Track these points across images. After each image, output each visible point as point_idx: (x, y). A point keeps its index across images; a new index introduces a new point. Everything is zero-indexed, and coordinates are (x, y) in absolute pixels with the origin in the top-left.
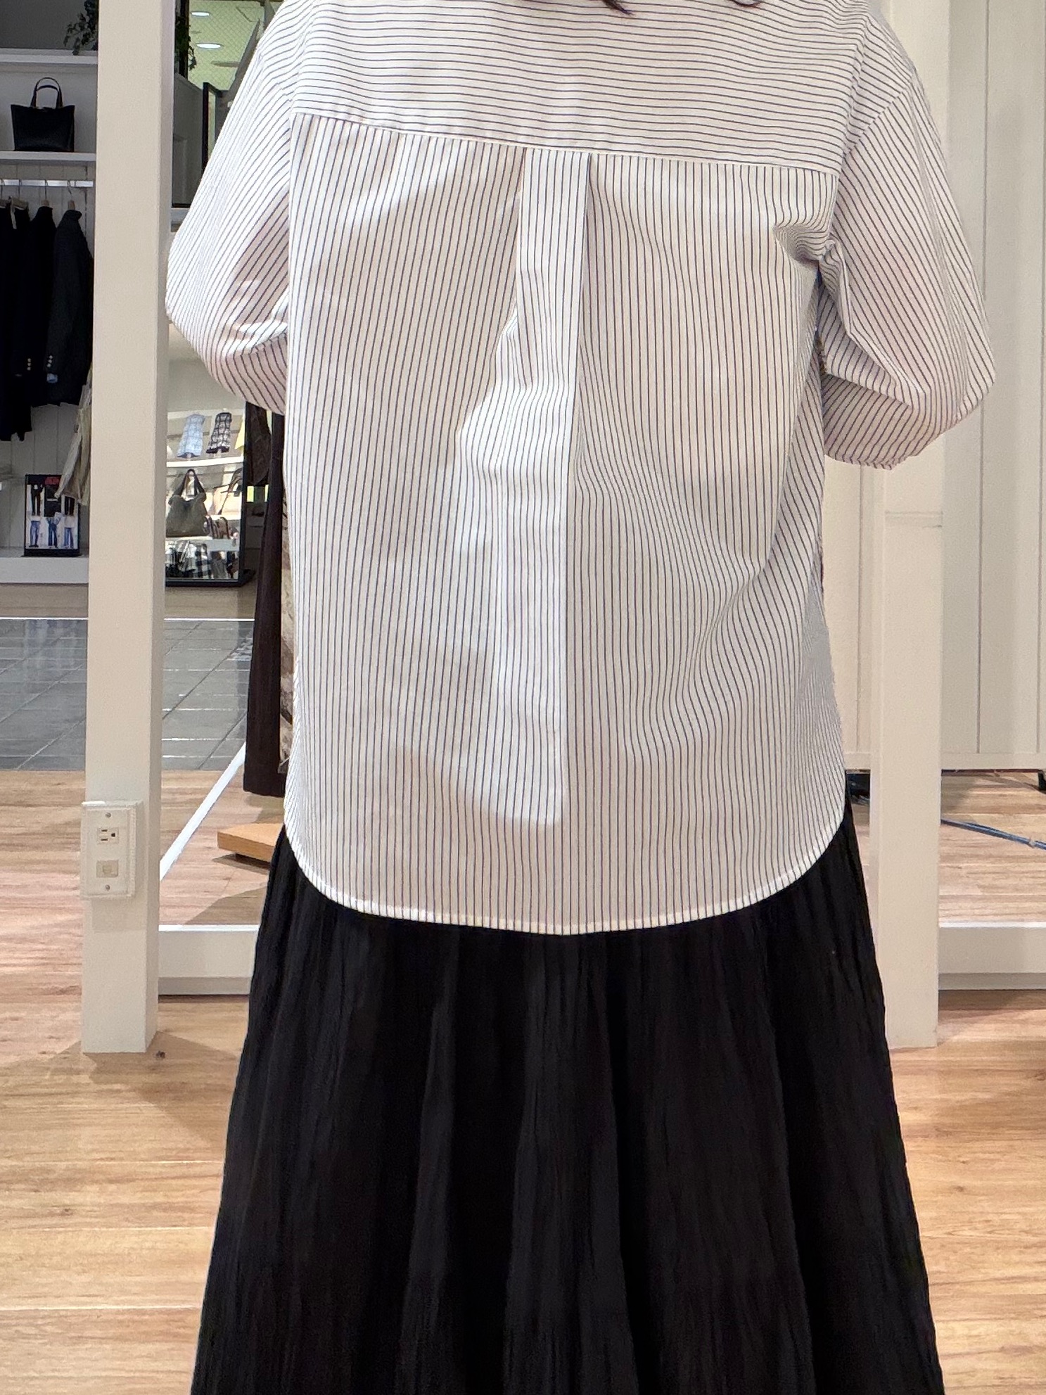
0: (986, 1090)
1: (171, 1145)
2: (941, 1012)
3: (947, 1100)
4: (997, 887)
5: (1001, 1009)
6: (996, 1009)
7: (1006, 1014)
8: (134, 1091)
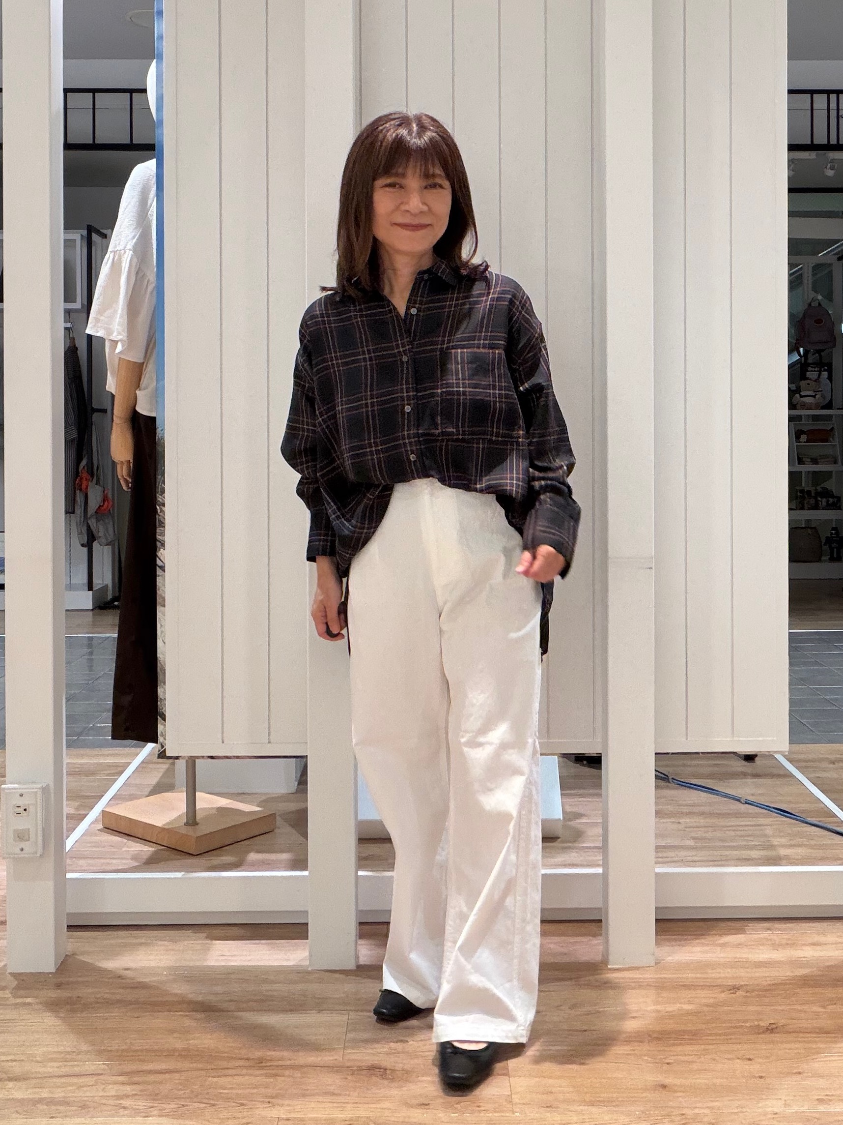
0: (690, 1003)
1: (61, 1049)
2: (659, 937)
3: (658, 1011)
4: (705, 838)
5: (704, 935)
6: (702, 935)
7: (712, 939)
8: (41, 1003)
